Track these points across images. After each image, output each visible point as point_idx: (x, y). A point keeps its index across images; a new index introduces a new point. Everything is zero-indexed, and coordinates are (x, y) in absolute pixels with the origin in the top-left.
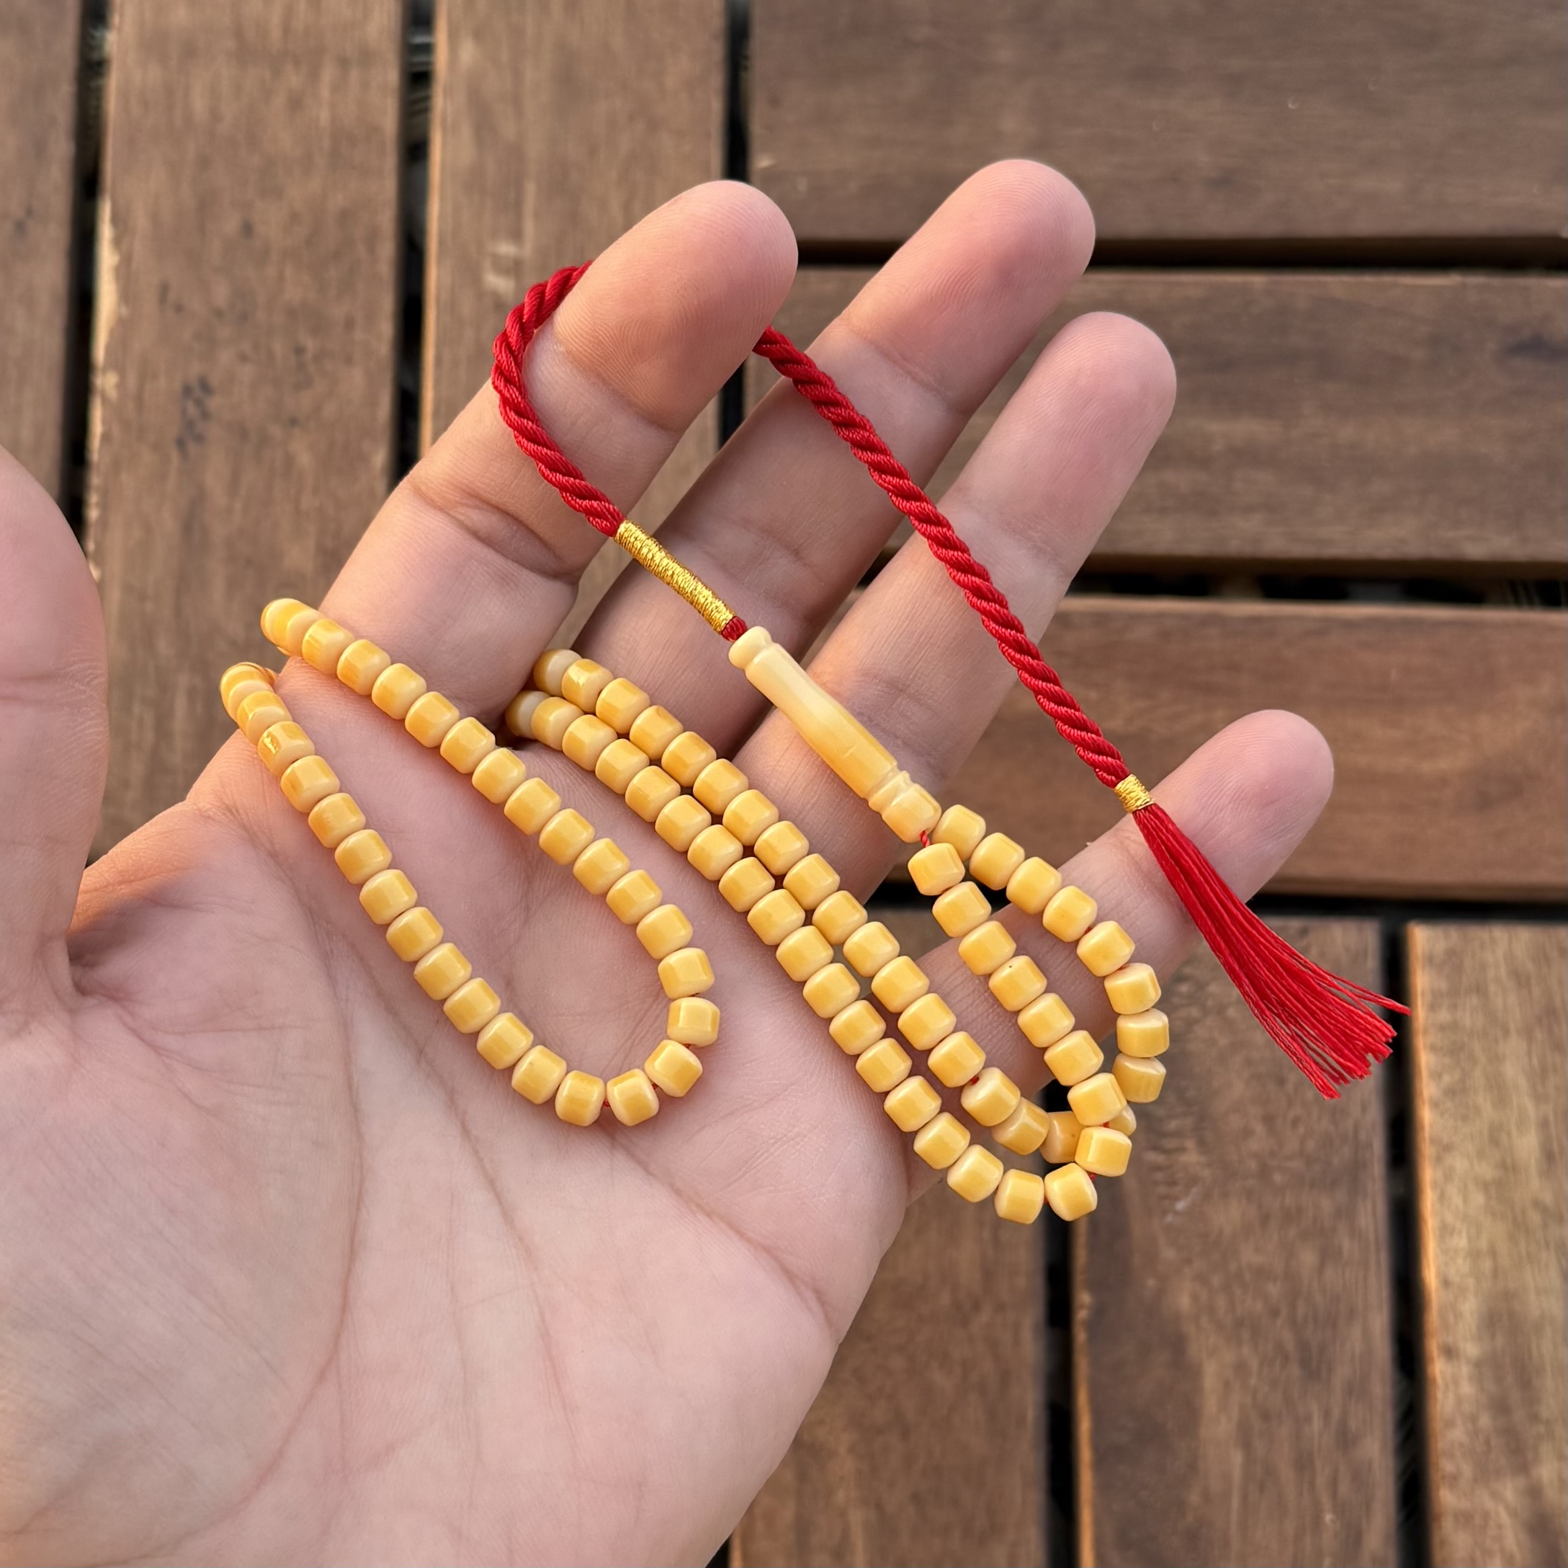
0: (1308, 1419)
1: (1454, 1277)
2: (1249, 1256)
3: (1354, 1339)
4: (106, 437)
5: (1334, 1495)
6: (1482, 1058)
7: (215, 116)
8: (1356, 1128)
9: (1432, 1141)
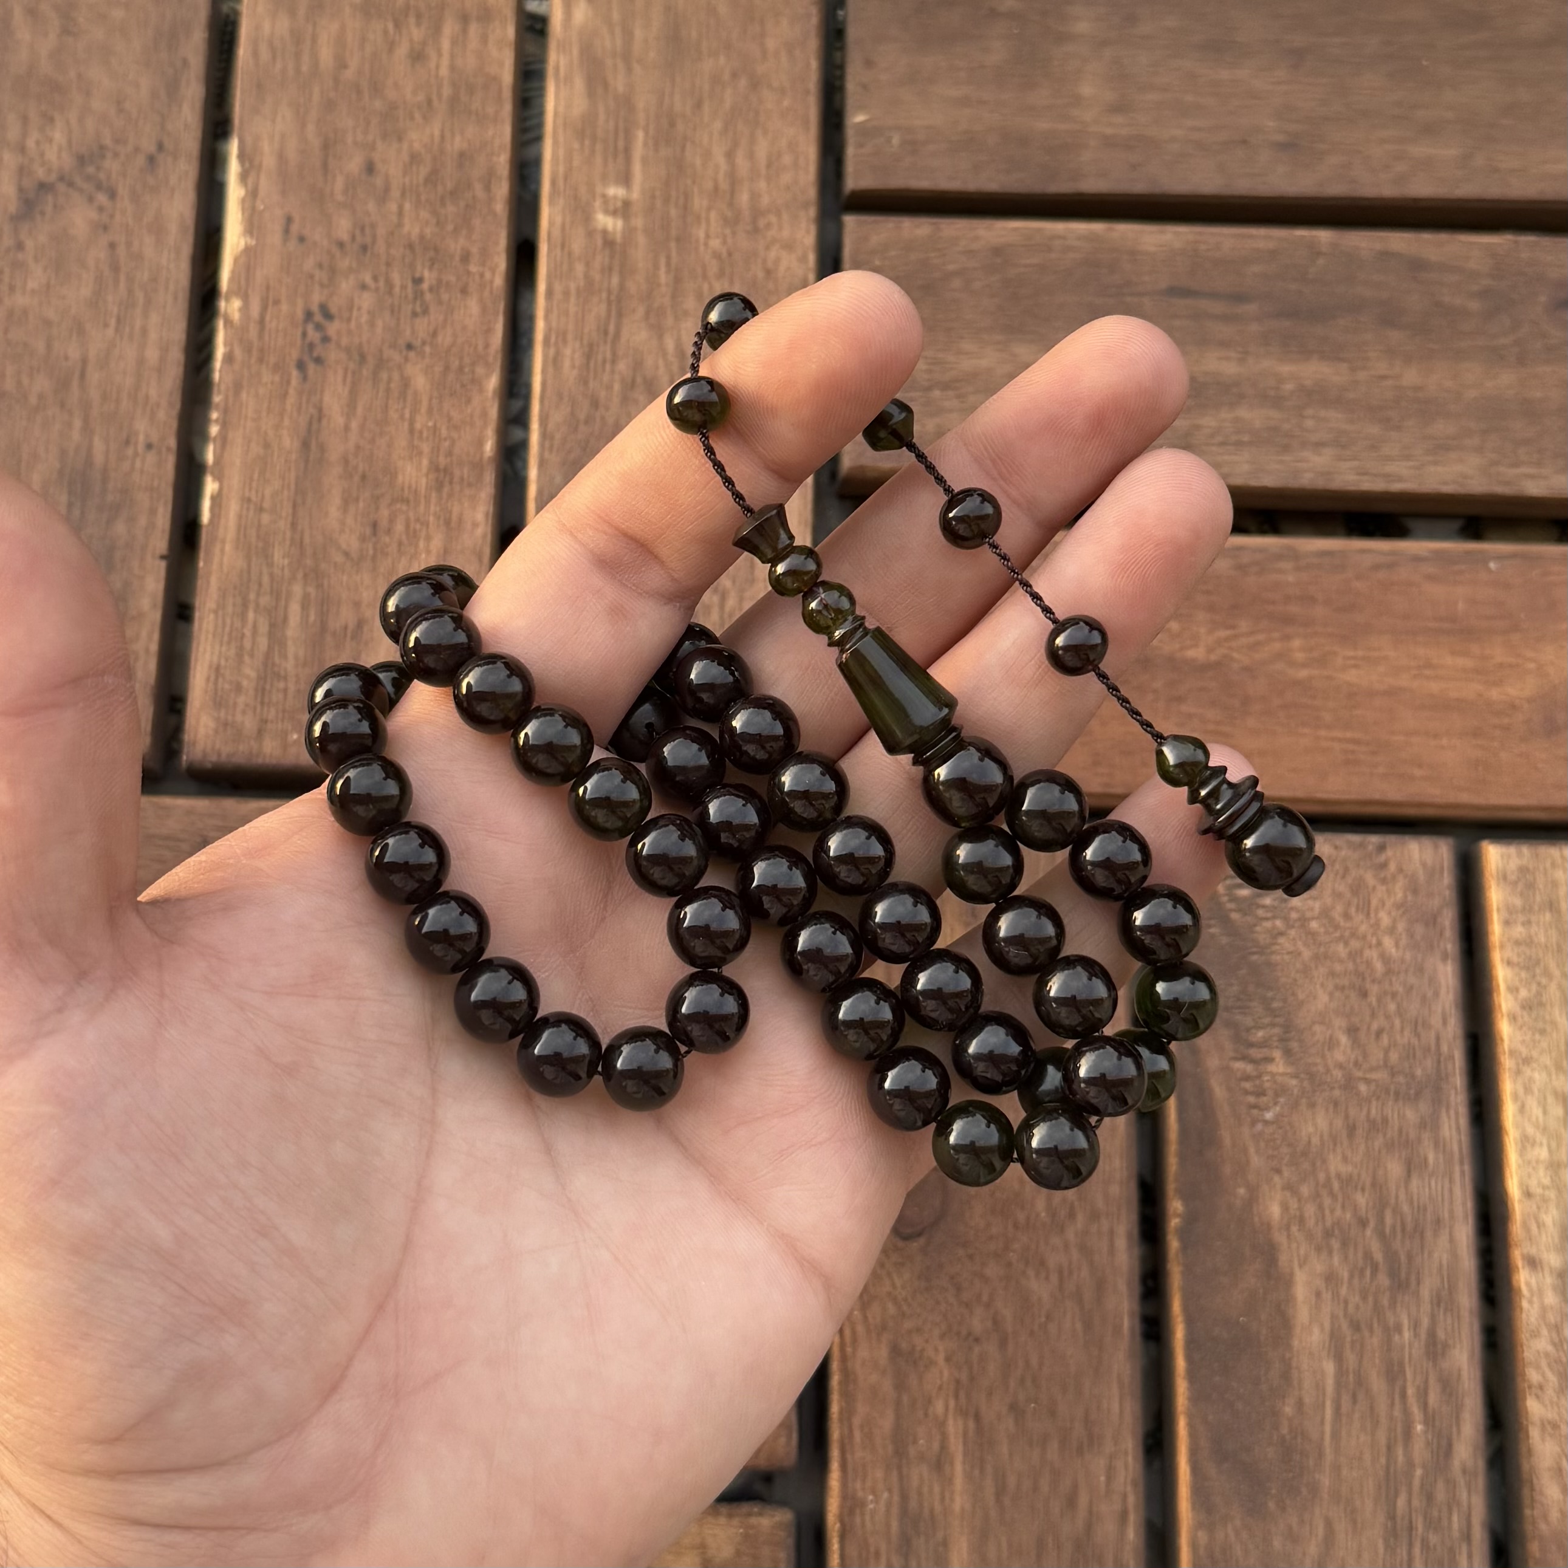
0: (1398, 1328)
1: (1537, 1190)
2: (1335, 1164)
3: (1440, 1251)
4: (229, 358)
5: (1425, 1406)
6: (1557, 973)
7: (341, 64)
8: (1438, 1039)
9: (1512, 1053)
